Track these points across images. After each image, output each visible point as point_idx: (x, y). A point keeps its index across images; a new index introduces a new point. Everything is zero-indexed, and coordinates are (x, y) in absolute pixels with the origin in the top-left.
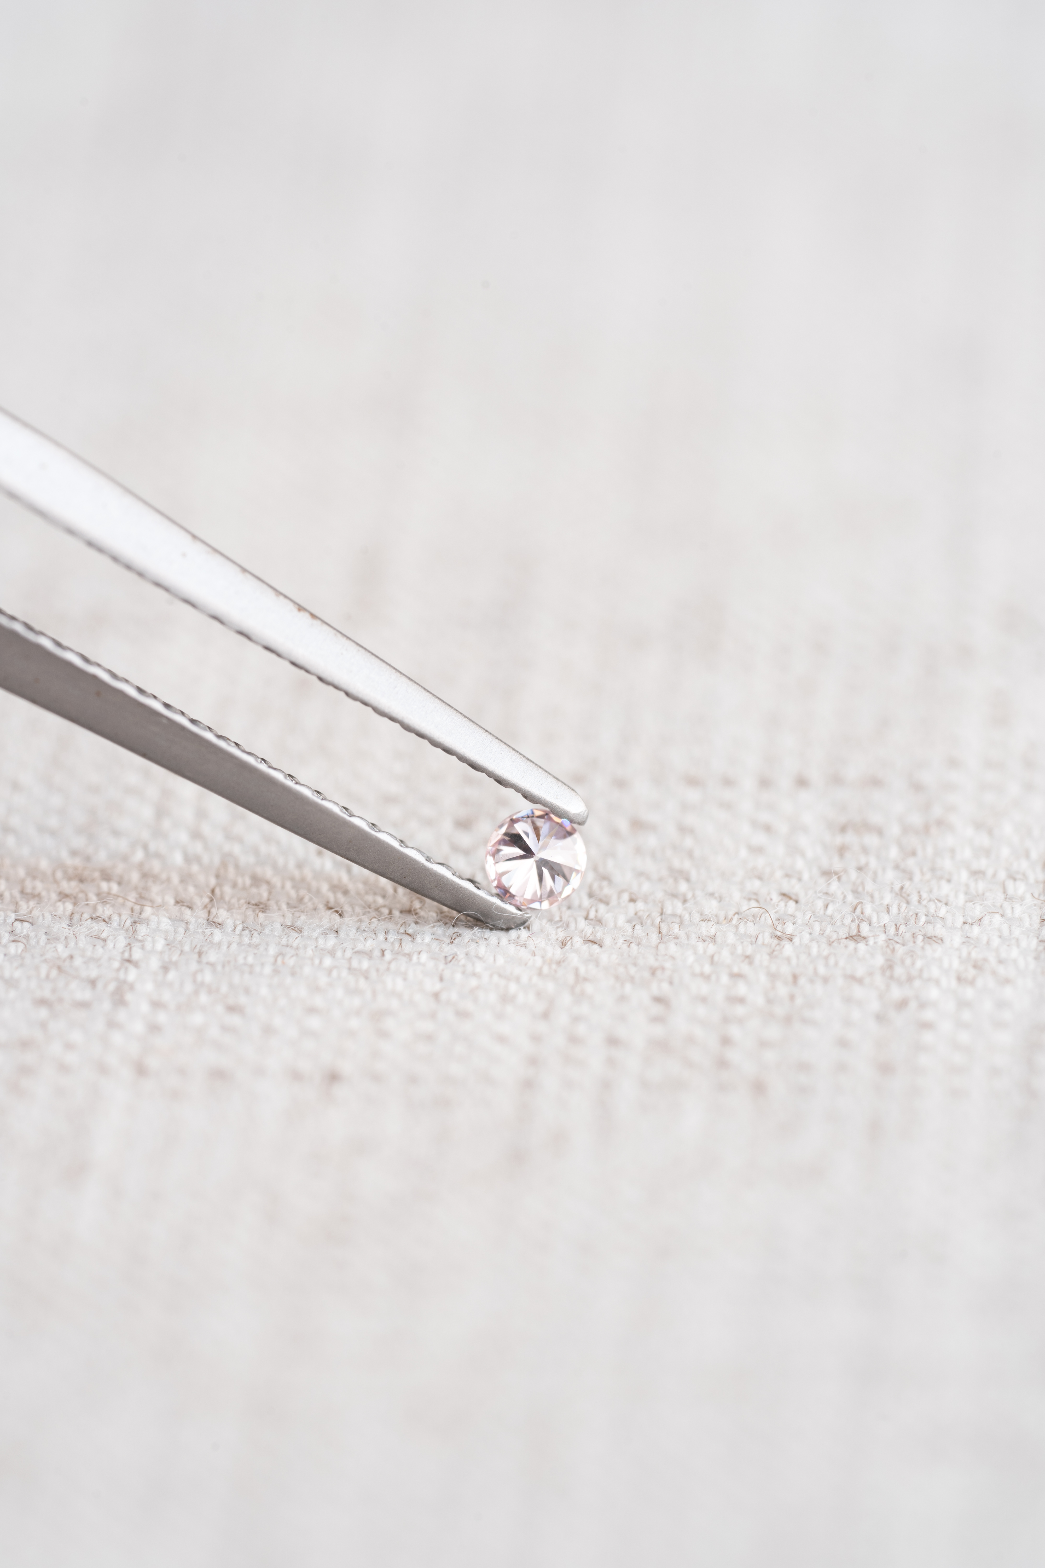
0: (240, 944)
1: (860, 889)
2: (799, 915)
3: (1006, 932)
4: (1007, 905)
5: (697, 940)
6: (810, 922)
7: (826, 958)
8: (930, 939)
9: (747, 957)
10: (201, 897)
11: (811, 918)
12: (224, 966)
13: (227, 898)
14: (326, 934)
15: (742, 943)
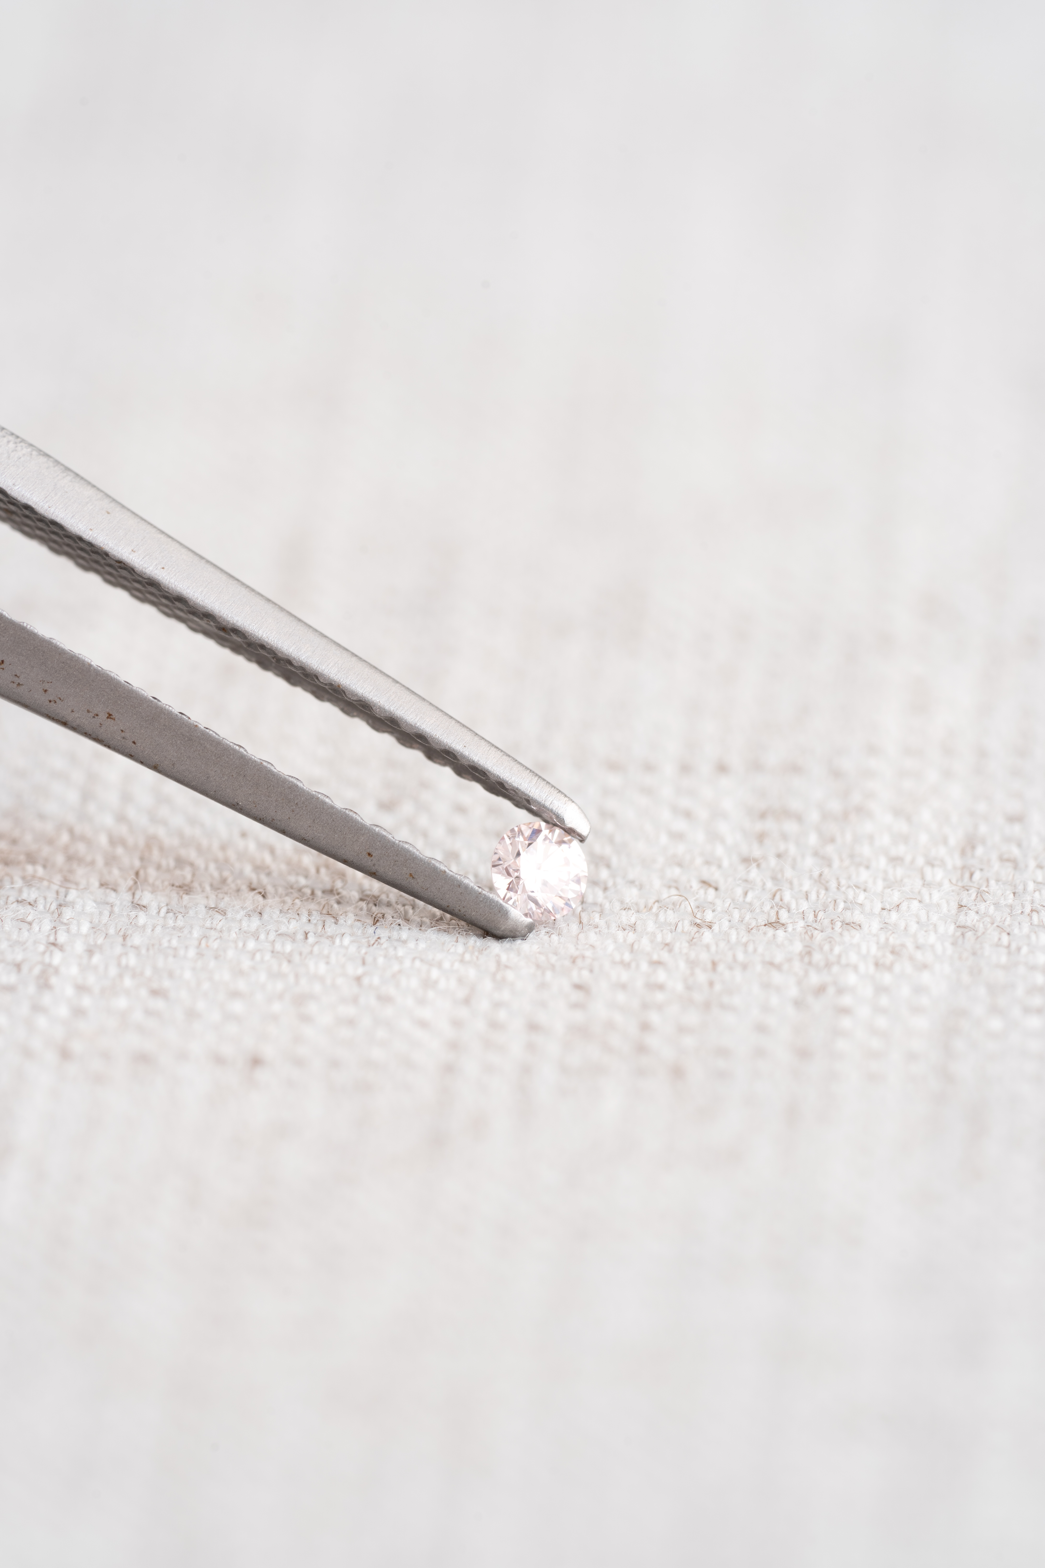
0: (164, 927)
1: (779, 876)
2: (718, 902)
3: (924, 918)
4: (925, 891)
5: (617, 929)
6: (730, 909)
7: (745, 945)
8: (848, 925)
9: (667, 945)
10: (126, 879)
11: (731, 906)
12: (148, 950)
13: (151, 880)
14: (249, 916)
15: (662, 931)
